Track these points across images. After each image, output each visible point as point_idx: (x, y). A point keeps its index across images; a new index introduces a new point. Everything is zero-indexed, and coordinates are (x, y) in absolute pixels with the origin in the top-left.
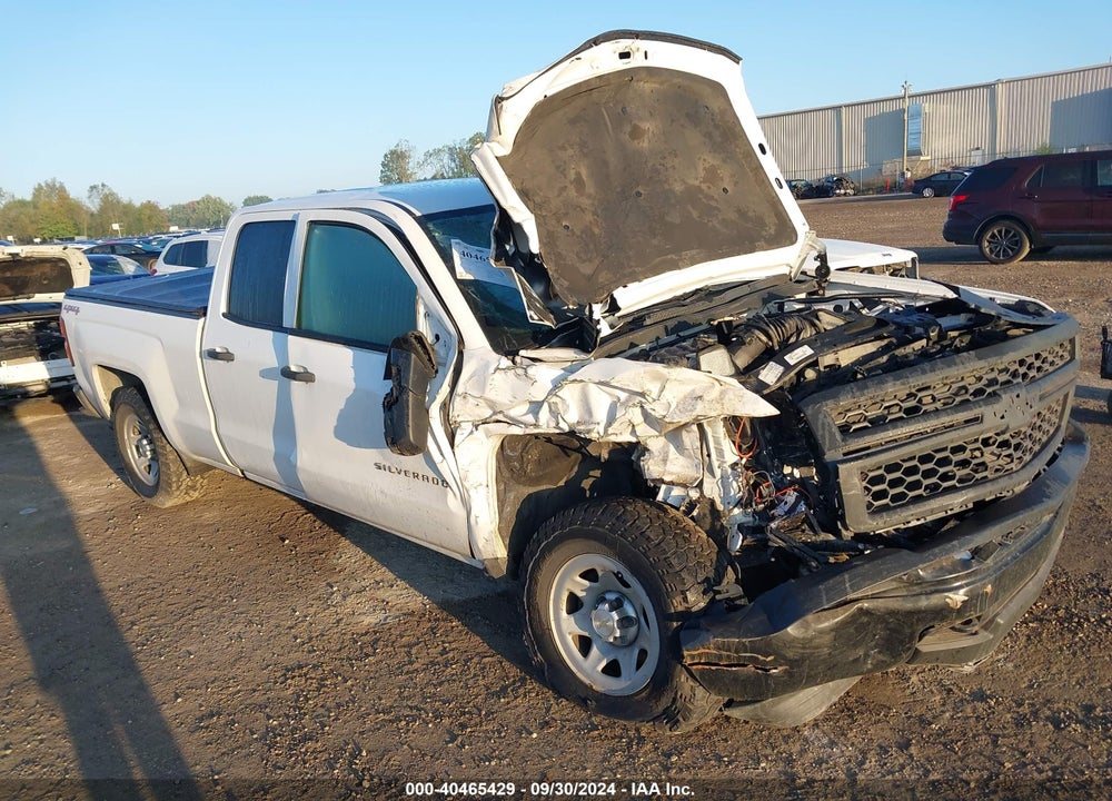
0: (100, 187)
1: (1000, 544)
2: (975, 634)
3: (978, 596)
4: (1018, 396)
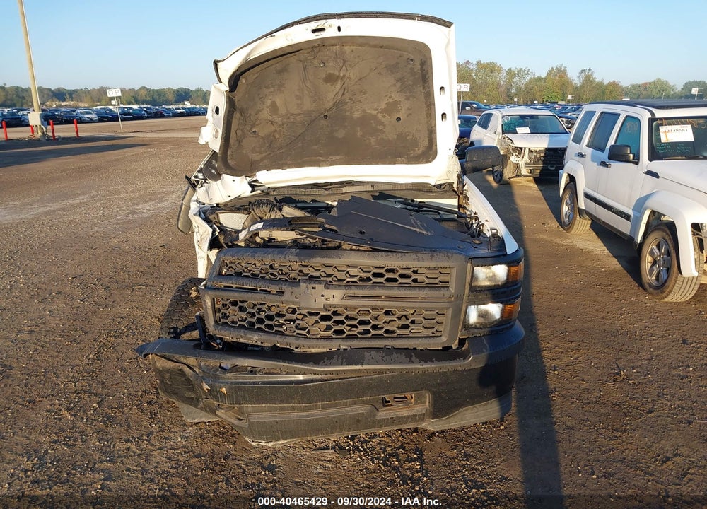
0: (587, 71)
1: (252, 371)
2: (241, 420)
3: (216, 391)
4: (313, 288)
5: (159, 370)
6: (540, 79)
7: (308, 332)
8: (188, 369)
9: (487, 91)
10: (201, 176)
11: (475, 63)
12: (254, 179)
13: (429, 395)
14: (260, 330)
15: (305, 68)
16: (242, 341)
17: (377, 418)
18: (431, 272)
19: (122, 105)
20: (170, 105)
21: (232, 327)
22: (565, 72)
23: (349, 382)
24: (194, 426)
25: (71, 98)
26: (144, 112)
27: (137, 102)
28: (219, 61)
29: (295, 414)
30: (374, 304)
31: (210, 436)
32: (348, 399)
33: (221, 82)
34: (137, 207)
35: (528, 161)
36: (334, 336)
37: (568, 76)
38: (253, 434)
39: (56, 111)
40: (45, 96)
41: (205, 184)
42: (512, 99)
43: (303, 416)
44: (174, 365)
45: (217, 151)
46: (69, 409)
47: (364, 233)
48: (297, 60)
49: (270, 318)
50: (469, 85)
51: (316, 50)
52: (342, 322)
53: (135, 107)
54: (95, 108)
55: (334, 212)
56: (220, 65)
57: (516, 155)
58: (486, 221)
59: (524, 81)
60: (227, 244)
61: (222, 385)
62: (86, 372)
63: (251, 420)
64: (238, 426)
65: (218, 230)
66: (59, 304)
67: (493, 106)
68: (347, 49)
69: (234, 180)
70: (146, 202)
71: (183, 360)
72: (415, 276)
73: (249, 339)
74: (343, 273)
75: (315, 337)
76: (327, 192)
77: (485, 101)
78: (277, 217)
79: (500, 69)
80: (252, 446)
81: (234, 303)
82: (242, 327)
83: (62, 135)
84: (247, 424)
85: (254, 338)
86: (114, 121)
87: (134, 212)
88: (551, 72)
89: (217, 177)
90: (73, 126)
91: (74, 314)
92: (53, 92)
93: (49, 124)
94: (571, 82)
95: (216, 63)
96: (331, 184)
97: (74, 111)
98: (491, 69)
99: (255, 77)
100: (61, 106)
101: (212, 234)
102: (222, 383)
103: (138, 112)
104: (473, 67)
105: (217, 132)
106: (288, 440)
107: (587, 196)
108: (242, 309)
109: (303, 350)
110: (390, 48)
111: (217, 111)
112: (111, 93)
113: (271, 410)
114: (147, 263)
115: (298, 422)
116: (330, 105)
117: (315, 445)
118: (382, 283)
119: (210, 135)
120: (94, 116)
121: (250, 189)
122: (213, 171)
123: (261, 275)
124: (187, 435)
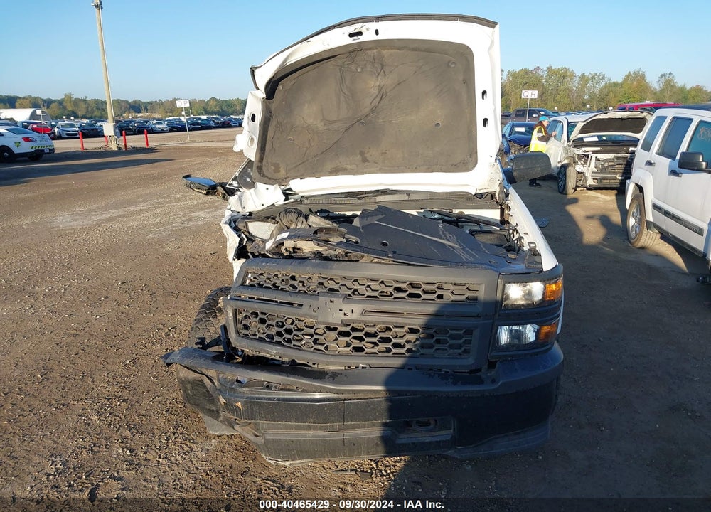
0: (668, 75)
1: (268, 386)
2: (257, 436)
3: (232, 406)
4: (331, 302)
5: (181, 379)
6: (616, 84)
7: (326, 348)
8: (208, 380)
9: (558, 98)
10: (235, 184)
11: (545, 69)
12: (288, 187)
13: (454, 422)
14: (278, 343)
15: (342, 73)
16: (261, 354)
17: (397, 442)
18: (457, 288)
19: (192, 116)
20: (238, 115)
21: (252, 339)
22: (643, 76)
23: (367, 402)
24: (217, 438)
25: (146, 109)
26: (212, 122)
27: (207, 113)
28: (256, 68)
29: (312, 434)
30: (394, 321)
31: (232, 450)
32: (365, 421)
33: (258, 89)
34: (193, 214)
35: (595, 170)
36: (352, 354)
37: (647, 81)
38: (268, 452)
39: (131, 122)
40: (123, 108)
41: (238, 193)
42: (584, 105)
43: (320, 437)
44: (195, 375)
45: (253, 159)
46: (99, 415)
47: (386, 245)
48: (334, 65)
49: (289, 331)
50: (536, 92)
51: (353, 55)
52: (361, 339)
53: (204, 117)
54: (167, 119)
55: (356, 223)
56: (256, 72)
57: (582, 164)
58: (526, 233)
59: (598, 87)
60: (253, 254)
61: (238, 399)
62: (121, 377)
63: (267, 437)
64: (254, 442)
65: (246, 240)
66: (107, 309)
67: (564, 113)
68: (385, 52)
69: (267, 189)
70: (202, 209)
71: (204, 372)
72: (439, 292)
73: (268, 352)
74: (364, 287)
75: (332, 353)
76: (360, 201)
77: (556, 108)
78: (303, 226)
79: (572, 75)
80: (268, 463)
81: (256, 314)
82: (261, 340)
83: (134, 145)
84: (263, 441)
85: (272, 352)
86: (183, 131)
87: (190, 220)
88: (628, 76)
89: (251, 185)
90: (144, 136)
91: (119, 319)
92: (129, 104)
93: (122, 135)
94: (650, 87)
95: (252, 70)
96: (366, 192)
97: (147, 122)
98: (563, 75)
99: (292, 83)
100: (137, 118)
101: (240, 243)
102: (237, 397)
103: (206, 122)
104: (544, 73)
105: (252, 139)
106: (305, 461)
107: (655, 207)
108: (263, 321)
109: (320, 366)
110: (428, 50)
111: (253, 118)
112: (180, 104)
113: (287, 428)
114: (195, 270)
115: (315, 443)
116: (367, 110)
117: (337, 466)
118: (405, 298)
119: (245, 142)
120: (164, 126)
121: (284, 198)
122: (248, 180)
123: (281, 287)
124: (208, 448)
